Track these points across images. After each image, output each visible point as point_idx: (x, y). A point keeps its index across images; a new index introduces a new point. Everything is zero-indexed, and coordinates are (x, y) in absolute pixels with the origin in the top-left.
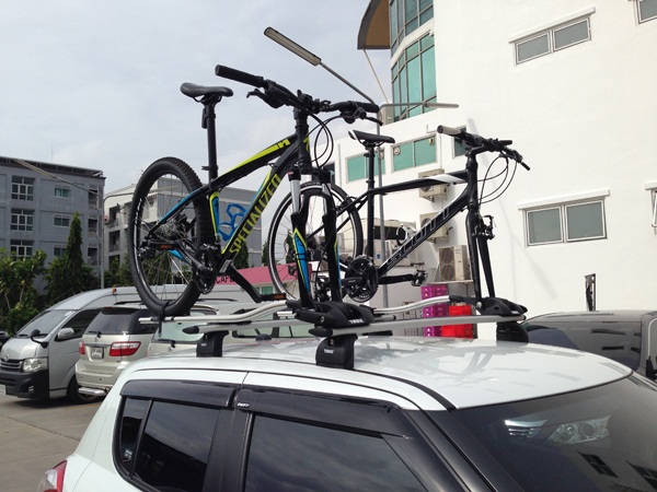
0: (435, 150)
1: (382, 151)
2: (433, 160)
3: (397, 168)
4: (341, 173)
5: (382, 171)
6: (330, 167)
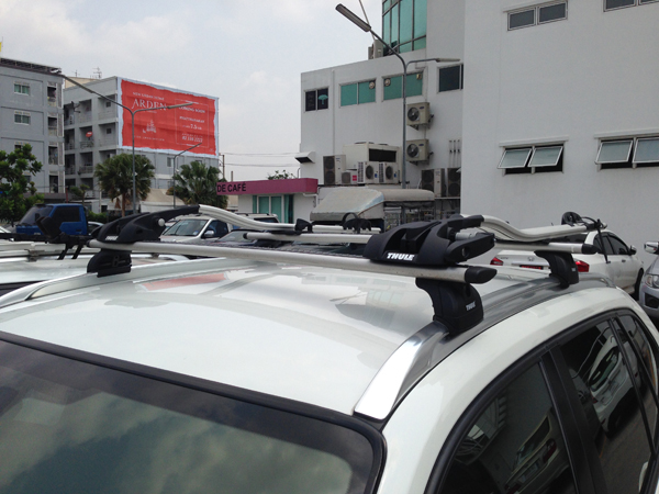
0: (421, 85)
1: (374, 81)
2: (420, 93)
3: (387, 97)
4: (334, 98)
5: (372, 99)
6: (325, 91)
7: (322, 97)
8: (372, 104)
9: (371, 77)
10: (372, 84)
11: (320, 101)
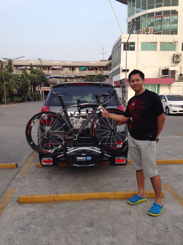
0: (175, 47)
1: (156, 43)
2: (174, 50)
3: (161, 50)
4: (138, 46)
5: (155, 49)
6: (133, 43)
7: (132, 46)
8: (155, 52)
9: (155, 41)
10: (155, 44)
11: (131, 47)
